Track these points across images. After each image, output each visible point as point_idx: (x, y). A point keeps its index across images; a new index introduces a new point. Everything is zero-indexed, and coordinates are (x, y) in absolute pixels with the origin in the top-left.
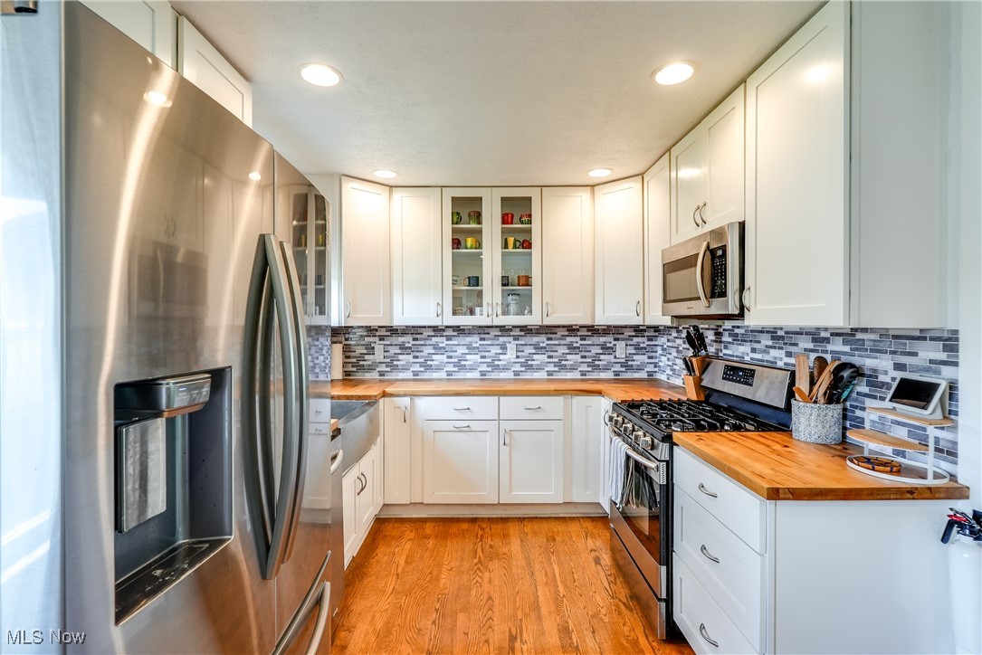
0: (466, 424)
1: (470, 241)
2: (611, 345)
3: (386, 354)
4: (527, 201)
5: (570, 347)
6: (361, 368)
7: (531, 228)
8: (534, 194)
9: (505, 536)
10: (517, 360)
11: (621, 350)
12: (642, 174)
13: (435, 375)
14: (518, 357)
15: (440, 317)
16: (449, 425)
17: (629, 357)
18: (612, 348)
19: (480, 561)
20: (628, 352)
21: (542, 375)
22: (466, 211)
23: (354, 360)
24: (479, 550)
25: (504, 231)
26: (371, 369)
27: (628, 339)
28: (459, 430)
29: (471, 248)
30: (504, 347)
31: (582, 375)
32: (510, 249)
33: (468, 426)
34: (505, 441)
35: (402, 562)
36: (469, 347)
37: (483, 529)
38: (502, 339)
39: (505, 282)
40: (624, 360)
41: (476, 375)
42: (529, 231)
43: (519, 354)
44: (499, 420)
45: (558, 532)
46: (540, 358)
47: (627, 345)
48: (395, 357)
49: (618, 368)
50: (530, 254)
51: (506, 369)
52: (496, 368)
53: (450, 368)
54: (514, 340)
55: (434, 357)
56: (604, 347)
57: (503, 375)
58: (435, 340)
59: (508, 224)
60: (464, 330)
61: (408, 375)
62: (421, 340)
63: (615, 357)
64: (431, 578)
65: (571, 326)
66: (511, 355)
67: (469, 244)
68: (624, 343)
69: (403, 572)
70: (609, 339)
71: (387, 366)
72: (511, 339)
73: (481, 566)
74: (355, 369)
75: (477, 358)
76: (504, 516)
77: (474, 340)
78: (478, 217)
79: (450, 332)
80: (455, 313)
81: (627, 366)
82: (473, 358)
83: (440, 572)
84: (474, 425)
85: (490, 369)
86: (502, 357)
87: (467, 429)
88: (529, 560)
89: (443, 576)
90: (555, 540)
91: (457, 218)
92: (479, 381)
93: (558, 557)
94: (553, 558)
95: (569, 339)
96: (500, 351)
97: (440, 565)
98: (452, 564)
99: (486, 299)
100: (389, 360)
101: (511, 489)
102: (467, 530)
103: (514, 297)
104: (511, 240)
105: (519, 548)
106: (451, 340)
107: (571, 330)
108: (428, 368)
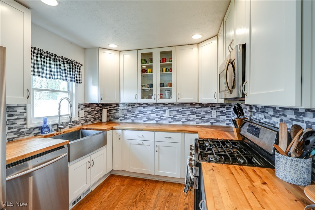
1: (149, 70)
2: (210, 111)
3: (123, 113)
4: (170, 52)
5: (192, 112)
6: (114, 118)
7: (172, 63)
8: (173, 49)
9: (154, 189)
10: (170, 117)
11: (214, 113)
12: (217, 35)
13: (139, 121)
14: (170, 115)
15: (137, 100)
17: (218, 117)
18: (210, 113)
19: (135, 202)
20: (217, 114)
21: (180, 123)
22: (146, 58)
23: (112, 115)
24: (139, 196)
25: (161, 66)
26: (117, 118)
27: (217, 109)
28: (139, 144)
29: (149, 73)
30: (165, 111)
31: (197, 123)
32: (164, 73)
33: (143, 143)
34: (156, 150)
35: (107, 196)
36: (152, 111)
37: (146, 185)
38: (164, 108)
39: (162, 85)
40: (215, 118)
41: (154, 122)
42: (171, 65)
43: (171, 114)
44: (154, 141)
45: (176, 191)
46: (179, 116)
47: (216, 111)
48: (125, 114)
49: (212, 121)
50: (172, 74)
51: (165, 120)
52: (162, 119)
53: (145, 119)
54: (169, 108)
55: (139, 115)
56: (206, 112)
57: (164, 122)
58: (139, 108)
59: (163, 62)
60: (150, 104)
61: (130, 121)
62: (135, 108)
63: (211, 116)
65: (192, 103)
66: (167, 114)
68: (215, 111)
70: (209, 109)
71: (123, 117)
72: (168, 108)
73: (135, 204)
74: (112, 118)
75: (155, 115)
76: (157, 180)
77: (153, 108)
78: (151, 60)
79: (145, 105)
80: (143, 98)
81: (217, 120)
82: (153, 115)
83: (117, 204)
84: (145, 143)
85: (159, 120)
86: (164, 115)
89: (117, 206)
90: (172, 195)
91: (143, 61)
92: (155, 125)
93: (169, 205)
94: (167, 205)
95: (191, 109)
96: (163, 113)
97: (119, 200)
98: (124, 201)
99: (154, 92)
100: (123, 115)
101: (159, 170)
102: (140, 185)
103: (168, 92)
104: (165, 69)
105: (155, 197)
106: (145, 108)
107: (192, 105)
108: (137, 119)
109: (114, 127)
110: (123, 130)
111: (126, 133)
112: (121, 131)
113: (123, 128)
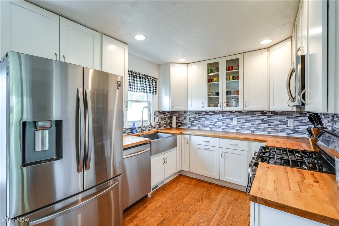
0: (208, 147)
1: (215, 79)
2: (285, 120)
3: (190, 120)
4: (237, 60)
5: (263, 120)
6: (183, 125)
7: (239, 71)
8: (240, 57)
9: (219, 192)
10: (237, 125)
11: (291, 123)
12: (291, 37)
13: (206, 129)
14: (237, 124)
15: (203, 108)
16: (202, 147)
17: (295, 127)
18: (286, 122)
19: (202, 198)
20: (296, 124)
21: (249, 132)
22: (213, 68)
23: (181, 122)
24: (204, 194)
25: (227, 74)
26: (185, 125)
27: (295, 118)
28: (205, 149)
29: (215, 82)
30: (232, 119)
31: (268, 133)
32: (231, 81)
33: (208, 148)
34: (222, 156)
35: (177, 190)
36: (218, 119)
37: (211, 187)
38: (231, 116)
39: (228, 93)
40: (293, 128)
41: (220, 130)
42: (238, 72)
43: (238, 122)
44: (220, 147)
45: (242, 198)
46: (247, 125)
47: (294, 121)
48: (192, 122)
49: (289, 131)
50: (238, 81)
51: (232, 128)
52: (228, 127)
53: (211, 126)
54: (236, 117)
55: (205, 122)
56: (280, 121)
57: (231, 131)
58: (206, 116)
59: (230, 70)
60: (216, 112)
61: (197, 128)
62: (201, 116)
63: (287, 126)
64: (182, 198)
65: (263, 111)
66: (234, 122)
67: (215, 80)
68: (292, 120)
69: (175, 193)
70: (284, 118)
71: (190, 124)
72: (235, 116)
73: (201, 199)
74: (181, 125)
75: (221, 123)
76: (223, 185)
77: (220, 116)
78: (217, 69)
79: (211, 113)
80: (209, 106)
81: (295, 131)
82: (219, 123)
83: (186, 197)
84: (211, 148)
85: (226, 128)
86: (231, 123)
87: (208, 149)
88: (220, 204)
89: (186, 198)
90: (237, 200)
91: (210, 71)
92: (221, 132)
93: (233, 207)
94: (231, 207)
95: (262, 117)
96: (230, 121)
97: (188, 195)
98: (192, 195)
99: (220, 100)
100: (191, 122)
101: (224, 175)
102: (206, 186)
103: (235, 99)
104: (231, 77)
105: (220, 198)
106: (211, 116)
107: (263, 113)
108: (203, 126)
109: (183, 132)
110: (190, 135)
111: (193, 138)
112: (189, 136)
113: (191, 133)
